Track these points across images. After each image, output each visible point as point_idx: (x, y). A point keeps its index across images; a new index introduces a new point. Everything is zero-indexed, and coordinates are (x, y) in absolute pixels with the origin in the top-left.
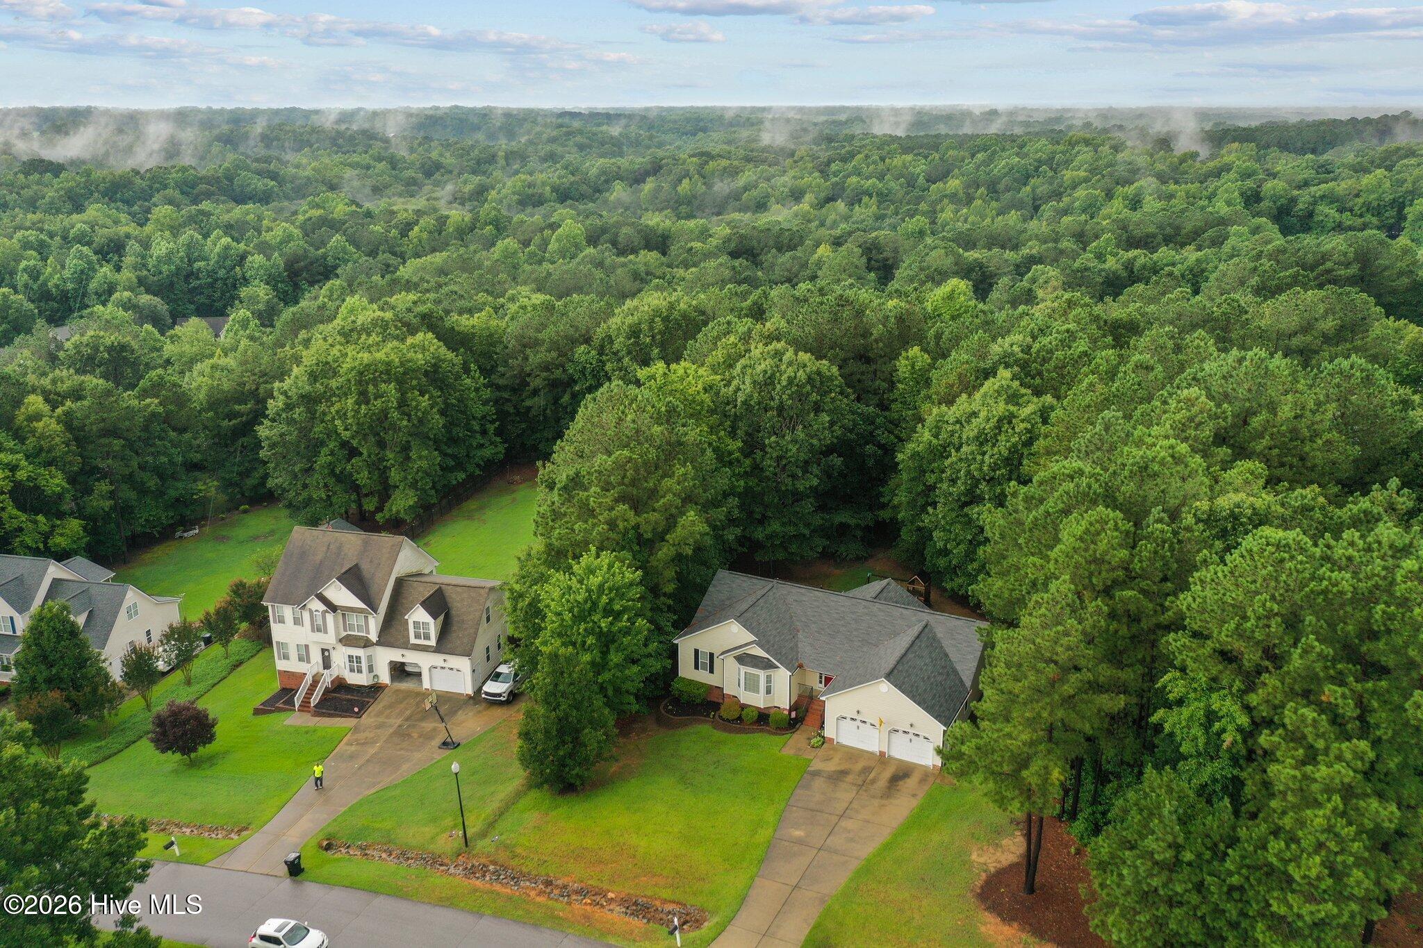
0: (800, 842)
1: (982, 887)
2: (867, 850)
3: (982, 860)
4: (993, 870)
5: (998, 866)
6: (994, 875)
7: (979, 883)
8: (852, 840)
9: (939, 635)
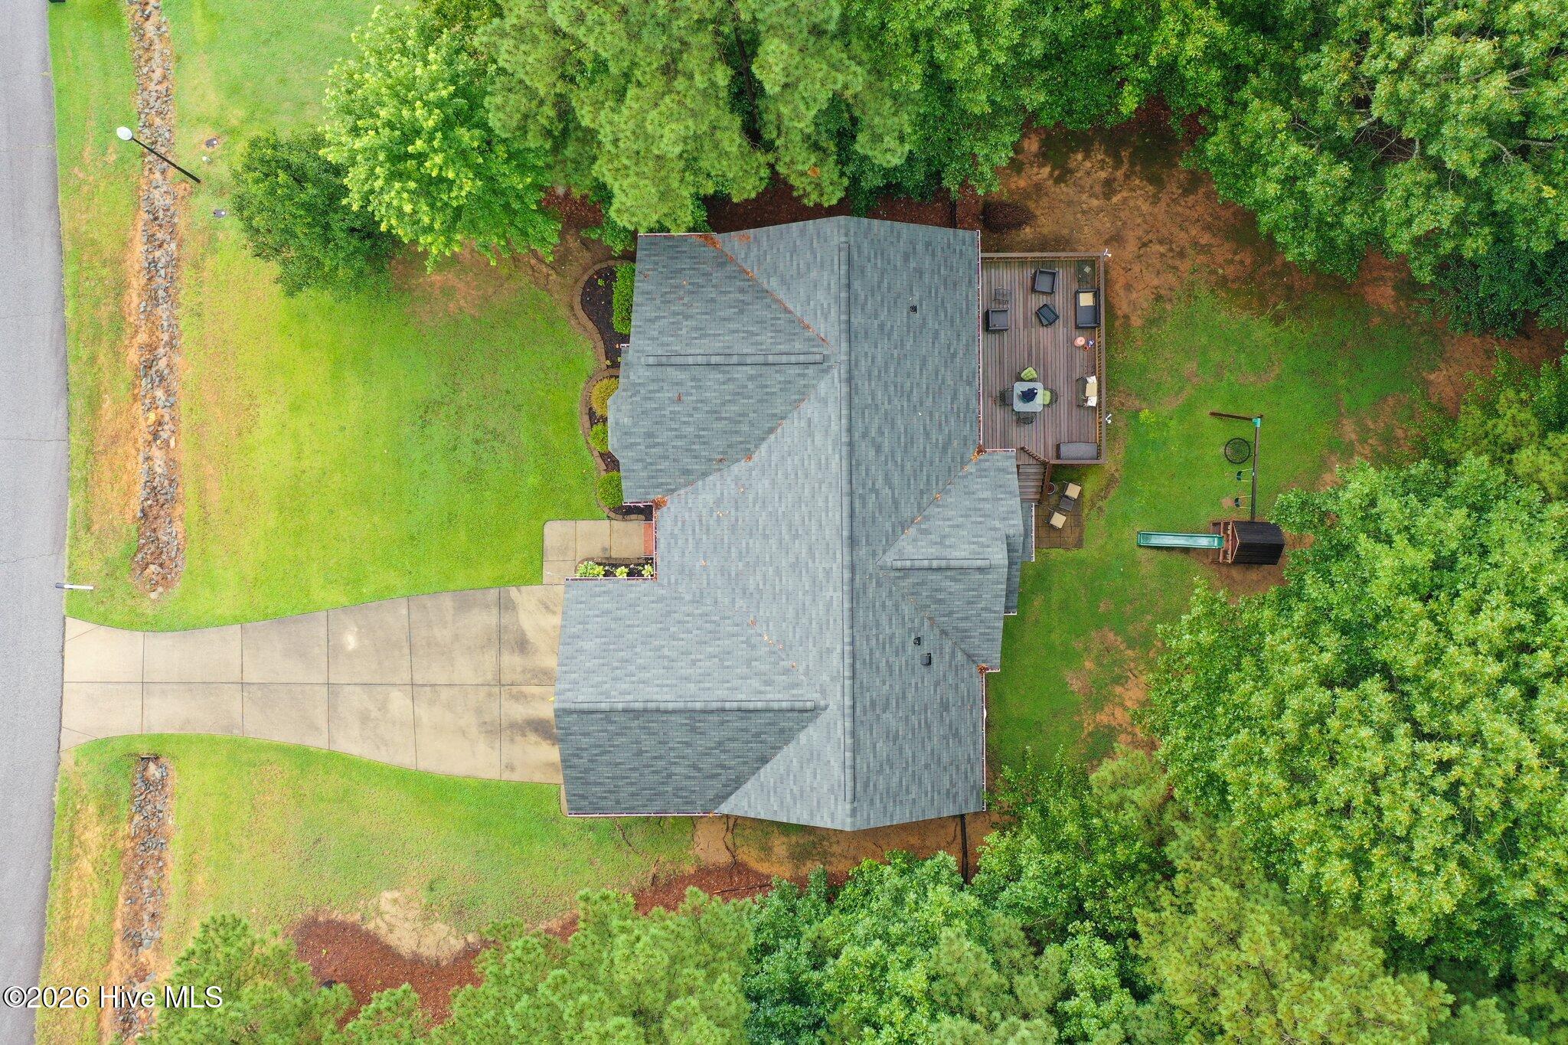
0: (334, 650)
1: (329, 922)
2: (352, 744)
3: (385, 906)
4: (371, 926)
5: (383, 930)
6: (359, 930)
7: (337, 915)
8: (364, 718)
9: (803, 737)
